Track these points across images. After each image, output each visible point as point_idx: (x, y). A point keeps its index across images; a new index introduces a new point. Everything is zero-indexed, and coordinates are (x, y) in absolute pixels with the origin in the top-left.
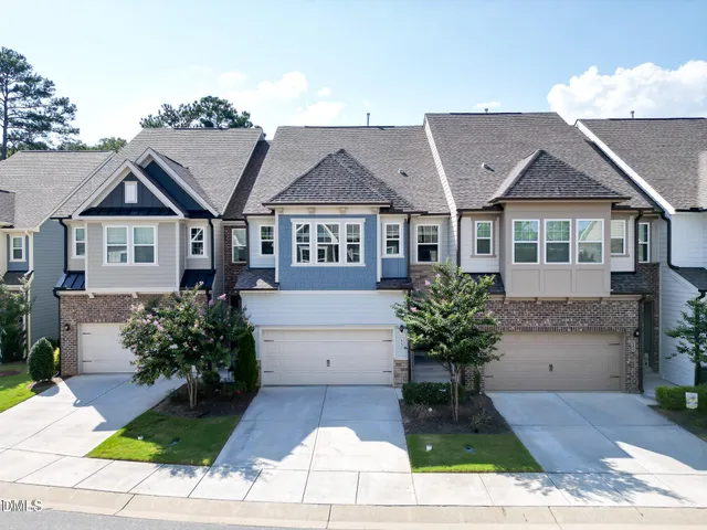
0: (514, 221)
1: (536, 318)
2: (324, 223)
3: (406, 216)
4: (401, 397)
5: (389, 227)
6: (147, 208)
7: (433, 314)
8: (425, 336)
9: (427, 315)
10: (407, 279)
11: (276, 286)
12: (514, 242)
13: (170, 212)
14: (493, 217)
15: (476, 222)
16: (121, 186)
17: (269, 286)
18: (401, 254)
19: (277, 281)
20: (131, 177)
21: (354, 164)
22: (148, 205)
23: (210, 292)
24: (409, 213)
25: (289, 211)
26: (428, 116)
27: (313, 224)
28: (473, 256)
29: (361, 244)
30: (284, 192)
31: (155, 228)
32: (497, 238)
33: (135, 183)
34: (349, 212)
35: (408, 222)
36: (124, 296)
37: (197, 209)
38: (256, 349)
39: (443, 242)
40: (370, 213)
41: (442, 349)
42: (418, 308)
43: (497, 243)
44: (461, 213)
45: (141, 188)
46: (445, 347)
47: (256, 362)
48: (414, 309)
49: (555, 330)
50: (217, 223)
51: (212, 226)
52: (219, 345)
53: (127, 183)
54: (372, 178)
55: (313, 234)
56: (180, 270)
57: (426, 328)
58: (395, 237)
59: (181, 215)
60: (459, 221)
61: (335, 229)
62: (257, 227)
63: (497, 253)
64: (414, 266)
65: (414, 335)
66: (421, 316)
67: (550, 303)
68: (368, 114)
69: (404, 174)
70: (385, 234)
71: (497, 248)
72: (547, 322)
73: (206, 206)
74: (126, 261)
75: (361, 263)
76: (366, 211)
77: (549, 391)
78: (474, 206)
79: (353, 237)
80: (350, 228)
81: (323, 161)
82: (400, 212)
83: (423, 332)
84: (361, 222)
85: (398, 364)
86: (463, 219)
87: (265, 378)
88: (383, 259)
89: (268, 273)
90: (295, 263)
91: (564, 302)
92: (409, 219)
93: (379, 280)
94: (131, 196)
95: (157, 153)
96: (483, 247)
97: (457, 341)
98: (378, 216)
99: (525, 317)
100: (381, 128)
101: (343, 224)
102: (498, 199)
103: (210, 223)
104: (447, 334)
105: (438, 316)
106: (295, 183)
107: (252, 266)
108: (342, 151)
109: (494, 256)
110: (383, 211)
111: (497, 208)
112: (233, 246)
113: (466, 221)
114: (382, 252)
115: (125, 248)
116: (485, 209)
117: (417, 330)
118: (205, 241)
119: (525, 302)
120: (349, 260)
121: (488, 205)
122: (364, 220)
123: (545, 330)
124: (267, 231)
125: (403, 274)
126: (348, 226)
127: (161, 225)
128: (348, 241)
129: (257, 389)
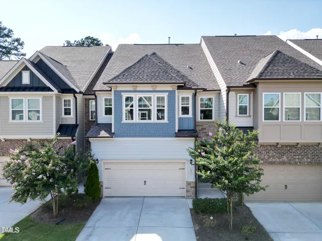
0: (264, 93)
1: (277, 155)
2: (142, 95)
3: (194, 91)
4: (191, 207)
5: (183, 99)
6: (36, 87)
7: (216, 156)
8: (211, 173)
9: (212, 157)
10: (194, 131)
11: (112, 135)
12: (264, 107)
13: (49, 90)
14: (249, 92)
15: (238, 95)
16: (20, 74)
17: (108, 135)
18: (190, 115)
19: (113, 131)
20: (26, 68)
21: (161, 61)
22: (36, 85)
23: (74, 138)
24: (196, 89)
25: (120, 88)
26: (204, 37)
27: (136, 97)
28: (236, 116)
29: (166, 109)
30: (118, 77)
31: (41, 99)
32: (252, 105)
33: (28, 72)
34: (158, 89)
35: (195, 95)
36: (22, 140)
37: (67, 88)
38: (99, 175)
39: (215, 107)
40: (171, 89)
41: (224, 183)
42: (206, 152)
43: (252, 108)
44: (229, 89)
45: (32, 75)
46: (227, 182)
47: (99, 183)
48: (203, 154)
49: (290, 163)
50: (79, 97)
51: (76, 98)
52: (69, 177)
53: (23, 72)
54: (172, 68)
55: (135, 103)
56: (57, 124)
57: (212, 167)
58: (187, 104)
59: (56, 91)
60: (228, 94)
61: (149, 99)
62: (102, 98)
63: (252, 114)
64: (198, 122)
65: (203, 171)
66: (209, 158)
67: (286, 146)
68: (169, 38)
69: (191, 68)
70: (181, 103)
71: (252, 111)
72: (285, 158)
73: (73, 86)
74: (23, 119)
75: (166, 121)
76: (169, 88)
77: (285, 202)
78: (237, 85)
79: (161, 104)
80: (158, 99)
81: (143, 58)
82: (190, 89)
83: (209, 169)
84: (165, 95)
85: (189, 184)
86: (230, 92)
87: (105, 192)
88: (179, 119)
89: (107, 127)
90: (124, 121)
91: (296, 146)
92: (196, 93)
93: (177, 131)
94: (26, 80)
95: (43, 54)
96: (243, 110)
97: (235, 178)
98: (177, 91)
99: (270, 155)
100: (177, 45)
101: (154, 96)
102: (254, 79)
103: (75, 96)
104: (228, 172)
105: (220, 158)
106: (125, 70)
107: (99, 122)
108: (154, 54)
109: (250, 116)
110: (180, 88)
111: (252, 86)
112: (90, 110)
113: (232, 94)
114: (179, 114)
115: (22, 111)
116: (245, 86)
117: (206, 168)
118: (72, 107)
119: (270, 146)
120: (158, 118)
121: (246, 84)
122: (167, 94)
123: (284, 163)
124: (108, 101)
125: (191, 127)
126: (157, 98)
127: (44, 97)
128: (158, 106)
129: (100, 199)
